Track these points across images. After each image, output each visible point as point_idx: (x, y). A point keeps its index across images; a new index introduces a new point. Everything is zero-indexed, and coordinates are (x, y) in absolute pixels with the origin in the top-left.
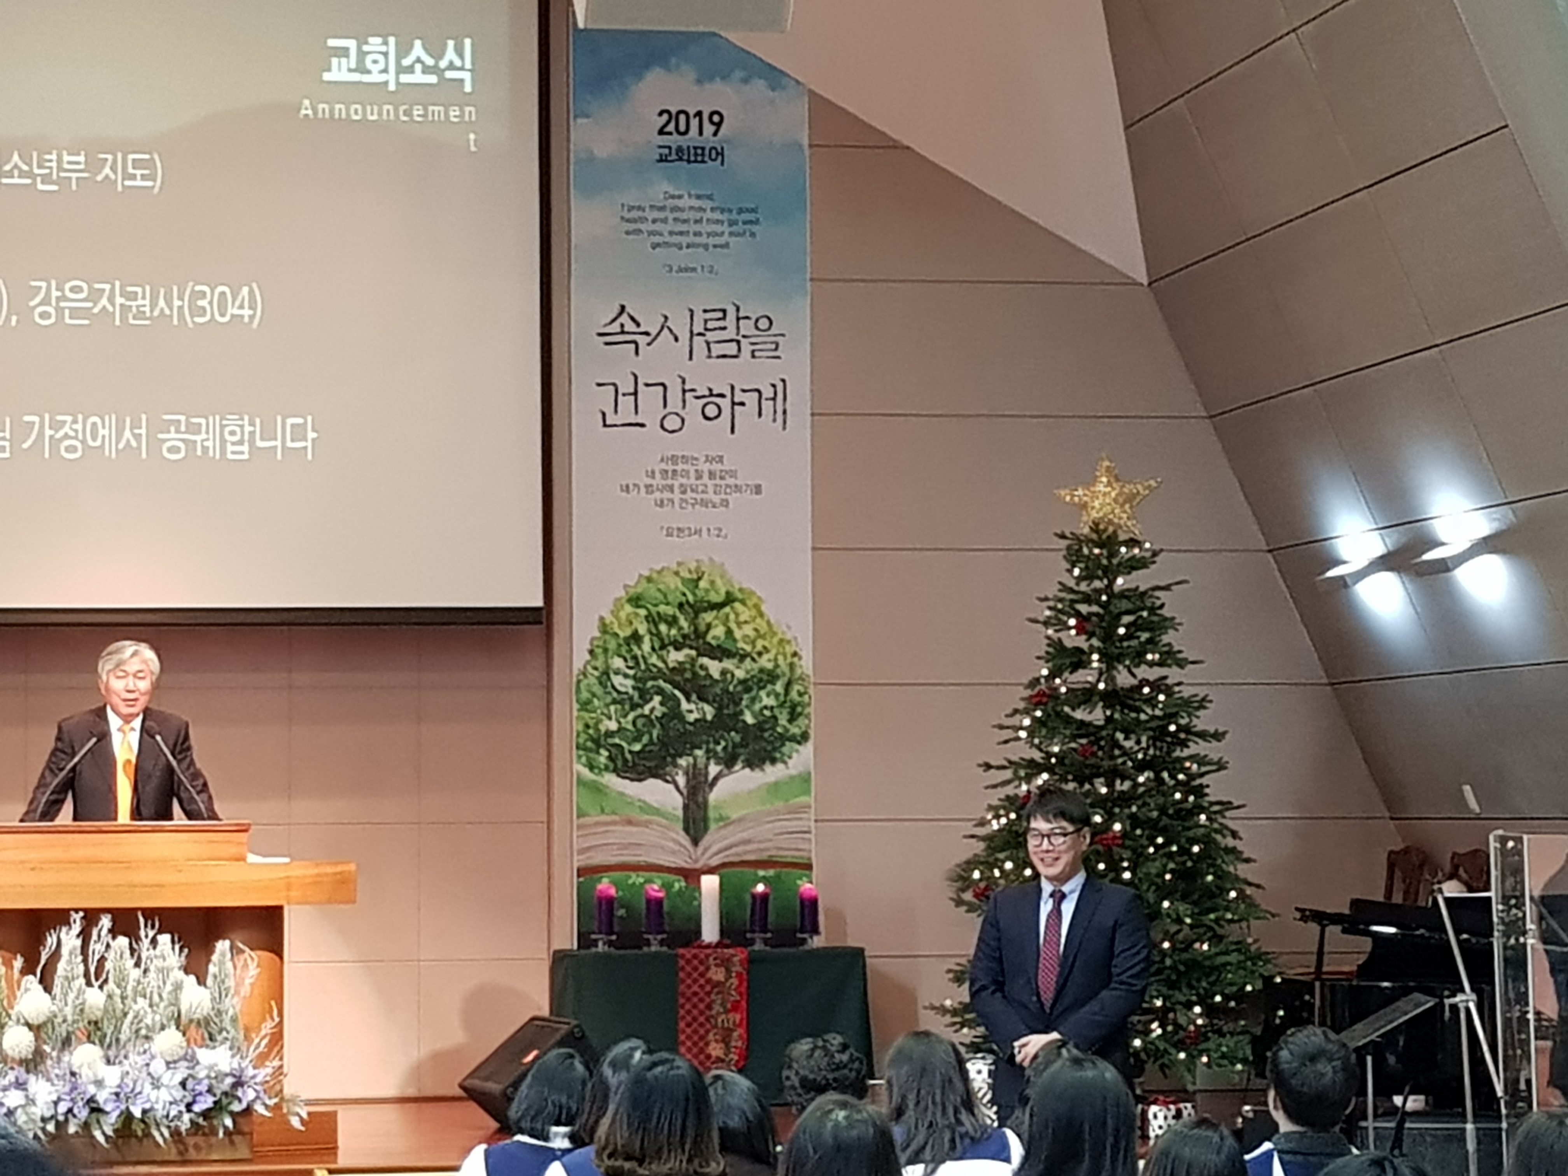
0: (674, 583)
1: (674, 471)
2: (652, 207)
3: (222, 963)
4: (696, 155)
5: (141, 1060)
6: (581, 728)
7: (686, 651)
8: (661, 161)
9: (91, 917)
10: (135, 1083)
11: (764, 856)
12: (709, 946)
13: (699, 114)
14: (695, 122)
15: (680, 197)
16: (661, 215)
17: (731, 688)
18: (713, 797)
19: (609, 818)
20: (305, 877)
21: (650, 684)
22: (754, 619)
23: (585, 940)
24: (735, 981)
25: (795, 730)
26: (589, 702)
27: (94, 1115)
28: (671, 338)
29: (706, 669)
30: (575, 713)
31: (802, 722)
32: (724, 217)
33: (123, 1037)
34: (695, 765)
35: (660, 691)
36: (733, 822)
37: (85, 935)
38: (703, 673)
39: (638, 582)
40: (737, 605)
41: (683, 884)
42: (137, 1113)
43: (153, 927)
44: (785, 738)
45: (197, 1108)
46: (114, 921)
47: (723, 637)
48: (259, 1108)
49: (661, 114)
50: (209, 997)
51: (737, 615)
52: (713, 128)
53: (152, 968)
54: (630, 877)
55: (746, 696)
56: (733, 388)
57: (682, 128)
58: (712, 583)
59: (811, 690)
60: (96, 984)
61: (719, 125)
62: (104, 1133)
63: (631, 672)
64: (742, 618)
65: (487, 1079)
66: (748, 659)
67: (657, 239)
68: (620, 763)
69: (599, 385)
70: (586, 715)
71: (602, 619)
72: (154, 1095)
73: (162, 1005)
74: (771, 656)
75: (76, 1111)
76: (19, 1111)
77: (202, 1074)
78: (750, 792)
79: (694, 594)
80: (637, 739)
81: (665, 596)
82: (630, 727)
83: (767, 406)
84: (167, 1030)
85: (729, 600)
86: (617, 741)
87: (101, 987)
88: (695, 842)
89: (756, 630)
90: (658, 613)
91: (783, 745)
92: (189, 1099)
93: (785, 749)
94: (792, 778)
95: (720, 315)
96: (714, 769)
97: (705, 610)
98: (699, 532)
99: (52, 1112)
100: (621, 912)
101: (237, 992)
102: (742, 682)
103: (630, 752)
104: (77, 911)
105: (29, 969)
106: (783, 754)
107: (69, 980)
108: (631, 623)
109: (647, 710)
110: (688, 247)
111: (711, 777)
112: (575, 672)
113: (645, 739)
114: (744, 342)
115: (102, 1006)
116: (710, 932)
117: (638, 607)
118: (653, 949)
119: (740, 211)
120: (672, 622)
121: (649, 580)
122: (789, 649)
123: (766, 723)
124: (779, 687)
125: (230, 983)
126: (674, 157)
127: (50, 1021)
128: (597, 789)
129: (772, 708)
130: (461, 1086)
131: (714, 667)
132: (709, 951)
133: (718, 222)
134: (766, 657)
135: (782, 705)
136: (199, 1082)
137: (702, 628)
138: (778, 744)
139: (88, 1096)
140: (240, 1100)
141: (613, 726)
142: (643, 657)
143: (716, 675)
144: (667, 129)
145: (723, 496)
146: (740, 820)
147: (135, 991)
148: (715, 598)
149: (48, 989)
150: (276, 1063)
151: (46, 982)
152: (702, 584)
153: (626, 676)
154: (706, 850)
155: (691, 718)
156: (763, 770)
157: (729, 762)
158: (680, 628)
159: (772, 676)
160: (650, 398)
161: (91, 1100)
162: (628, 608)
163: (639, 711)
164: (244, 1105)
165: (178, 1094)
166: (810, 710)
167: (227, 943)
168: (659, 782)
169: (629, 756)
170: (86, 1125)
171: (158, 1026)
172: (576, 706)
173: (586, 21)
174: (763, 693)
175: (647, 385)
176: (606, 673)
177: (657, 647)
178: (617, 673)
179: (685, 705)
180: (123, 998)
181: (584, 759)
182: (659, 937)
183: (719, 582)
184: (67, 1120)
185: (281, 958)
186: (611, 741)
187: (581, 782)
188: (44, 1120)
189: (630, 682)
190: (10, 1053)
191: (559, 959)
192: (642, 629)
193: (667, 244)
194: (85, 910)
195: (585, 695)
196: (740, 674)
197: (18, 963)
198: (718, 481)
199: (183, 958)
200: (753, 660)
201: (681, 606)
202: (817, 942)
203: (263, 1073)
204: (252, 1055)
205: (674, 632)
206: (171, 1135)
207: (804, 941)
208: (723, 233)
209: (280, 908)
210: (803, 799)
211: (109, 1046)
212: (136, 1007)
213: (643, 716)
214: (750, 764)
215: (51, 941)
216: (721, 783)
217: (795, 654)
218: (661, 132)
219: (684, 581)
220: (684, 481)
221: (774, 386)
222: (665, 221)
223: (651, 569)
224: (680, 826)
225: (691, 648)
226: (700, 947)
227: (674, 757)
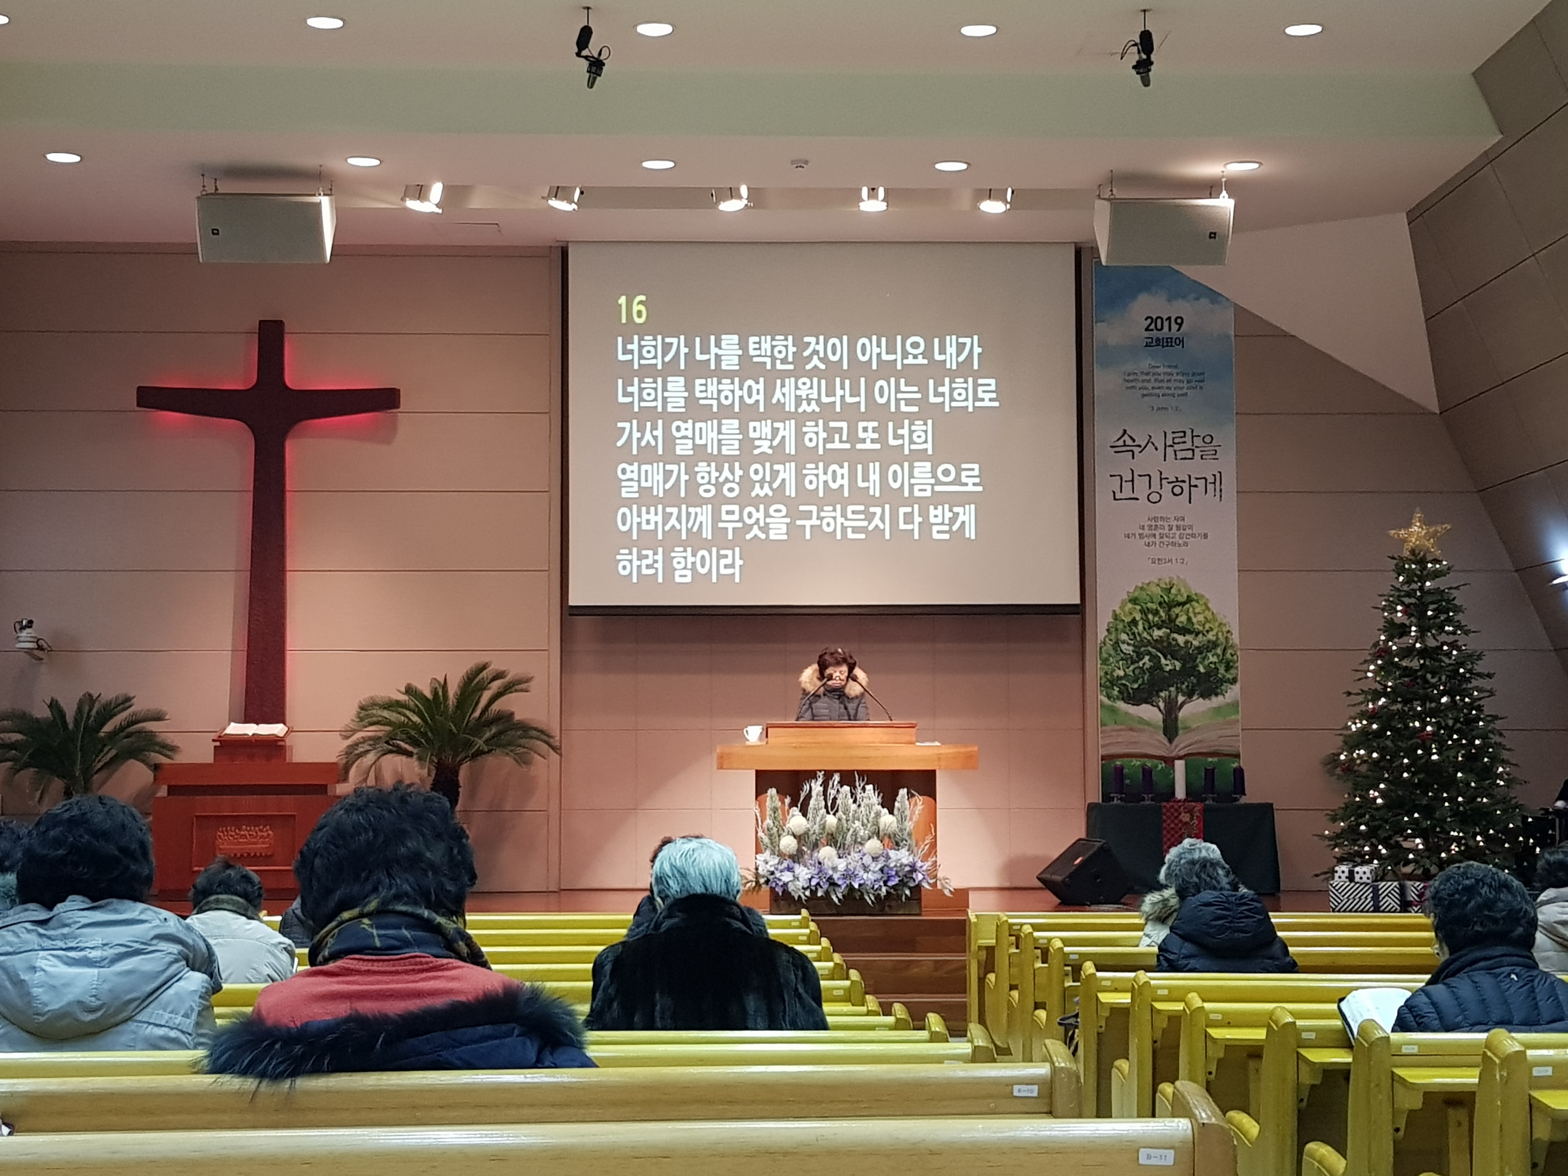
0: (1158, 591)
1: (1156, 526)
2: (1142, 373)
3: (902, 802)
4: (1167, 342)
5: (857, 856)
6: (1103, 674)
7: (1164, 630)
8: (1147, 346)
9: (829, 775)
10: (855, 869)
11: (1212, 750)
12: (1180, 801)
13: (1169, 319)
14: (1166, 324)
15: (1158, 367)
16: (1147, 378)
17: (1191, 652)
18: (1181, 714)
19: (1118, 727)
20: (949, 753)
21: (1143, 649)
22: (1204, 611)
23: (1106, 797)
24: (1195, 821)
25: (1228, 676)
26: (1107, 659)
27: (832, 888)
28: (1153, 448)
29: (1176, 640)
30: (1099, 666)
31: (1232, 671)
32: (1184, 378)
33: (847, 842)
34: (1169, 696)
35: (1149, 653)
36: (1194, 730)
37: (825, 785)
38: (1174, 643)
39: (1135, 591)
40: (1194, 603)
41: (1164, 765)
42: (856, 886)
43: (863, 780)
44: (1223, 681)
45: (890, 884)
46: (841, 777)
47: (1185, 622)
48: (925, 885)
49: (1146, 319)
50: (896, 821)
51: (1194, 609)
52: (1177, 327)
53: (863, 804)
54: (1132, 761)
55: (1199, 656)
56: (1190, 476)
57: (1159, 327)
58: (1179, 590)
59: (1239, 653)
60: (832, 813)
61: (1180, 325)
62: (837, 897)
63: (1132, 642)
64: (1197, 611)
65: (1053, 874)
66: (1200, 635)
67: (1145, 392)
68: (1125, 695)
69: (1111, 476)
70: (1106, 667)
71: (1114, 611)
72: (865, 876)
73: (869, 825)
74: (1214, 632)
75: (822, 884)
76: (790, 884)
77: (892, 865)
78: (1203, 712)
79: (1168, 597)
80: (1136, 681)
81: (1152, 599)
82: (1131, 674)
83: (1210, 487)
84: (871, 840)
85: (1189, 600)
86: (1124, 682)
87: (834, 814)
88: (1170, 741)
89: (1205, 618)
90: (1148, 609)
91: (1222, 685)
92: (885, 878)
93: (1223, 687)
94: (1228, 705)
95: (1182, 434)
96: (1181, 699)
97: (1175, 606)
98: (1170, 561)
99: (808, 885)
100: (1128, 781)
101: (911, 819)
102: (1198, 648)
103: (1132, 689)
104: (820, 771)
105: (793, 804)
106: (1222, 690)
107: (817, 810)
108: (1131, 614)
109: (1141, 664)
110: (1163, 395)
111: (1179, 703)
112: (1099, 642)
113: (1140, 682)
114: (1197, 451)
115: (835, 825)
116: (1180, 793)
117: (1135, 604)
118: (1147, 803)
119: (1194, 374)
120: (1156, 613)
121: (1142, 588)
122: (1225, 629)
123: (1212, 672)
124: (1219, 651)
125: (907, 813)
126: (1154, 344)
127: (806, 833)
128: (1113, 710)
129: (1215, 663)
130: (1038, 878)
131: (1181, 639)
132: (1180, 804)
133: (1180, 381)
134: (1211, 633)
135: (1221, 662)
136: (891, 869)
137: (1174, 616)
138: (1219, 685)
139: (828, 876)
140: (914, 880)
141: (1121, 673)
142: (1139, 634)
143: (1182, 645)
144: (1151, 328)
145: (1185, 540)
146: (1197, 727)
147: (853, 816)
148: (1180, 599)
149: (805, 815)
150: (934, 859)
151: (804, 813)
152: (1173, 591)
153: (1128, 644)
154: (1176, 746)
155: (1168, 669)
156: (1210, 699)
157: (1190, 695)
158: (1161, 617)
159: (1214, 645)
160: (1141, 484)
161: (831, 878)
162: (1130, 605)
163: (1136, 665)
164: (917, 882)
165: (878, 875)
166: (1238, 664)
167: (905, 790)
168: (1148, 707)
169: (1131, 691)
170: (827, 893)
171: (867, 837)
172: (1099, 662)
173: (1107, 262)
174: (1210, 655)
175: (1140, 476)
176: (1117, 643)
177: (1147, 627)
178: (1123, 642)
179: (1163, 661)
180: (847, 821)
181: (1104, 693)
182: (1150, 796)
183: (1183, 590)
184: (817, 889)
185: (935, 800)
186: (1120, 682)
187: (1103, 705)
188: (803, 888)
189: (1131, 648)
190: (784, 851)
191: (1091, 808)
192: (1138, 617)
193: (1151, 395)
194: (825, 771)
195: (1105, 655)
196: (1196, 643)
197: (788, 800)
198: (1182, 531)
199: (880, 799)
200: (1204, 634)
201: (1160, 604)
202: (1243, 800)
203: (927, 865)
204: (920, 854)
205: (1156, 619)
206: (876, 898)
207: (1236, 800)
208: (1183, 388)
209: (934, 772)
210: (1233, 717)
211: (840, 847)
212: (854, 826)
213: (1139, 667)
214: (1203, 696)
215: (806, 787)
216: (1186, 706)
217: (1228, 632)
218: (1147, 329)
219: (1163, 589)
220: (1161, 531)
221: (1214, 475)
222: (1149, 381)
223: (1143, 583)
224: (1161, 732)
225: (1167, 628)
226: (1175, 801)
227: (1157, 692)
